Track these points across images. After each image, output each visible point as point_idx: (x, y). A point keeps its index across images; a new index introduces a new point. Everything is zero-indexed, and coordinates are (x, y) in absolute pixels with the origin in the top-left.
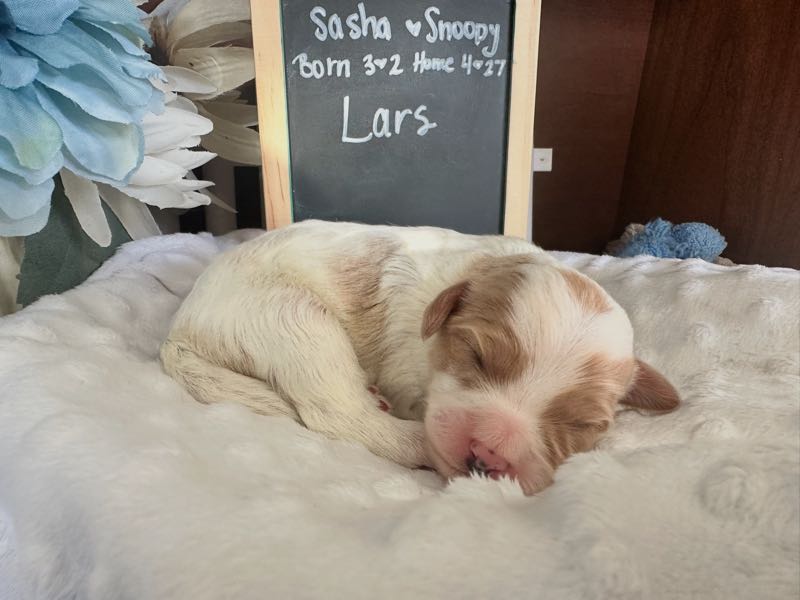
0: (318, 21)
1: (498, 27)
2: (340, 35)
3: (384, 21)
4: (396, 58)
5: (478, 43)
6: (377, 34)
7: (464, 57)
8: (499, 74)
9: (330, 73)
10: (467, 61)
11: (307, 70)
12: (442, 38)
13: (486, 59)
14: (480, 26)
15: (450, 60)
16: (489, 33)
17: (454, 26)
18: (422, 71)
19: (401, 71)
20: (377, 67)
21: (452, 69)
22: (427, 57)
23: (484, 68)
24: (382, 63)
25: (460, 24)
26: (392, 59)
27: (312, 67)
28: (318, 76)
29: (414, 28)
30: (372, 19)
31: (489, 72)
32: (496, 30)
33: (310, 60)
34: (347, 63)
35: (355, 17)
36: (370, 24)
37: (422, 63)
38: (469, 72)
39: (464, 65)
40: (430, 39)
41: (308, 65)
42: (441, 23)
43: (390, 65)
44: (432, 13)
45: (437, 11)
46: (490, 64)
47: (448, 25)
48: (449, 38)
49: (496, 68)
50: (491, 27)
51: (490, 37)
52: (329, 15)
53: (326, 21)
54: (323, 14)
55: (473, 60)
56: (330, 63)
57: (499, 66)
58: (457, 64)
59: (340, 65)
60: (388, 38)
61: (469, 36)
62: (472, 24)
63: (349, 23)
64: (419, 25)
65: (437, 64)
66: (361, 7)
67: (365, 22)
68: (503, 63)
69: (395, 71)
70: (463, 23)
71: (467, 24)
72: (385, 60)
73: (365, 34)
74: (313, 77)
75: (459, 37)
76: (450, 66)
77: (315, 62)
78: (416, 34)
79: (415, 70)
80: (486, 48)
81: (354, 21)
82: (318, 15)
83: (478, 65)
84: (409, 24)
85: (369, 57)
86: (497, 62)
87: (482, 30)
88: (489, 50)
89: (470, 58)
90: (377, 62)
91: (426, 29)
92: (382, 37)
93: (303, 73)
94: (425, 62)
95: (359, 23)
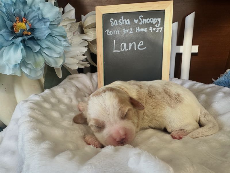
0: (112, 22)
1: (160, 19)
2: (117, 24)
3: (128, 20)
4: (131, 29)
5: (154, 24)
6: (126, 23)
7: (150, 27)
8: (161, 31)
9: (114, 34)
10: (151, 29)
11: (109, 33)
12: (144, 23)
13: (156, 28)
14: (155, 19)
15: (146, 29)
16: (157, 21)
17: (147, 20)
18: (138, 32)
19: (132, 32)
20: (126, 32)
21: (147, 31)
22: (139, 28)
23: (156, 30)
24: (127, 31)
25: (149, 19)
26: (130, 29)
27: (110, 32)
28: (111, 35)
29: (136, 21)
30: (125, 20)
31: (157, 31)
32: (159, 20)
33: (109, 31)
34: (118, 31)
35: (121, 20)
36: (124, 21)
37: (138, 30)
38: (151, 31)
39: (150, 30)
40: (140, 23)
41: (109, 32)
42: (143, 19)
43: (130, 31)
44: (141, 17)
45: (142, 16)
46: (158, 29)
47: (145, 20)
48: (146, 23)
49: (160, 30)
50: (158, 19)
51: (158, 22)
52: (114, 20)
53: (113, 21)
54: (113, 20)
55: (153, 28)
56: (114, 31)
57: (160, 29)
58: (148, 29)
59: (117, 31)
60: (129, 24)
61: (152, 22)
62: (152, 19)
63: (119, 21)
64: (137, 20)
65: (143, 30)
66: (122, 17)
67: (123, 21)
68: (162, 28)
69: (131, 32)
70: (150, 19)
71: (151, 19)
72: (128, 30)
73: (123, 24)
74: (110, 35)
75: (149, 22)
76: (146, 30)
77: (111, 32)
78: (137, 23)
79: (136, 32)
80: (156, 25)
81: (120, 21)
82: (112, 20)
83: (154, 29)
84: (135, 20)
85: (124, 29)
86: (160, 28)
87: (155, 20)
88: (157, 25)
89: (152, 27)
90: (126, 30)
91: (139, 21)
92: (127, 24)
93: (108, 34)
94: (139, 30)
95: (122, 21)
